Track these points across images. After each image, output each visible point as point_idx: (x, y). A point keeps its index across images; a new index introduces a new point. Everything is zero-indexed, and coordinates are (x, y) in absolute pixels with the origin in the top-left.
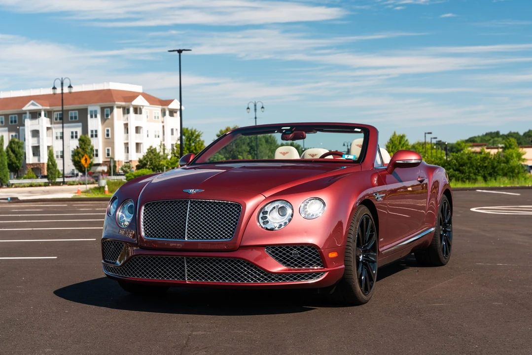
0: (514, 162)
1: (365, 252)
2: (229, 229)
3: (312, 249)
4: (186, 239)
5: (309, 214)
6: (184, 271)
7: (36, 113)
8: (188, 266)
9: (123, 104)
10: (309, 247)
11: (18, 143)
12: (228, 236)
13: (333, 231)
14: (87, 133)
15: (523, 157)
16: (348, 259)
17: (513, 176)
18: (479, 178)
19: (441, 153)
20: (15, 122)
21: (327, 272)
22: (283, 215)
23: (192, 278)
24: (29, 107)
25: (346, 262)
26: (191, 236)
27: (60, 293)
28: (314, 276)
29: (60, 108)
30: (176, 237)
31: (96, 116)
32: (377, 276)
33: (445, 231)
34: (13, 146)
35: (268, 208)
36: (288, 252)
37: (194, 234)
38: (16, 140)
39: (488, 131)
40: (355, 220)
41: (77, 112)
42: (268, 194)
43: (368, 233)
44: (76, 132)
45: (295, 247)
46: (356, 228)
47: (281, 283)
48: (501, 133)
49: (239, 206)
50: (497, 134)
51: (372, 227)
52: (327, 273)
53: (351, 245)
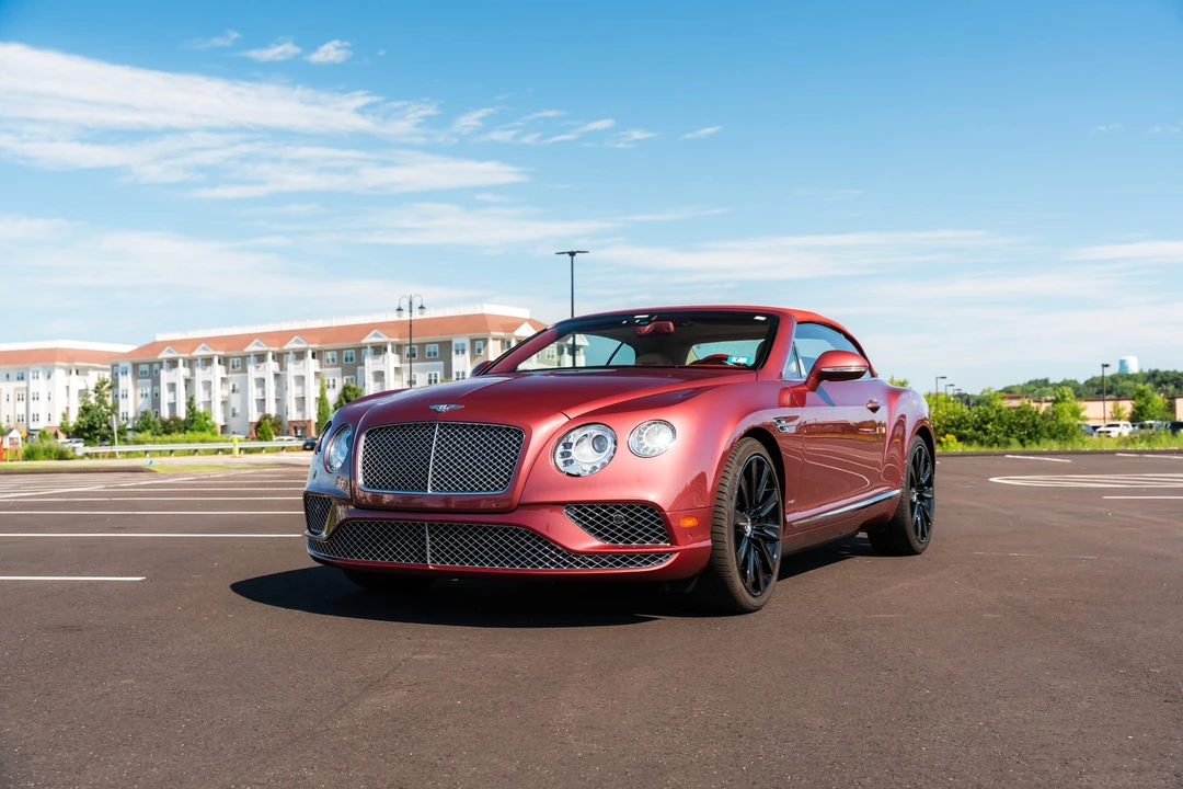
0: (1067, 419)
1: (756, 520)
2: (502, 473)
3: (650, 511)
4: (429, 491)
5: (647, 449)
6: (425, 547)
7: (381, 347)
8: (432, 539)
9: (502, 334)
10: (644, 508)
11: (354, 389)
12: (501, 486)
13: (693, 482)
14: (451, 376)
15: (1083, 414)
16: (718, 529)
17: (1065, 439)
18: (1013, 440)
19: (962, 407)
20: (352, 359)
21: (676, 552)
22: (600, 451)
23: (438, 559)
24: (370, 339)
25: (715, 535)
26: (438, 485)
27: (238, 588)
28: (653, 559)
29: (407, 341)
30: (406, 487)
31: (463, 351)
32: (781, 564)
33: (920, 498)
34: (348, 393)
35: (574, 437)
36: (605, 515)
37: (442, 482)
38: (353, 386)
39: (1033, 378)
40: (735, 463)
41: (437, 345)
42: (573, 414)
43: (763, 490)
44: (436, 375)
45: (618, 507)
46: (735, 475)
47: (591, 570)
48: (1051, 382)
49: (520, 433)
50: (1045, 382)
51: (770, 477)
52: (677, 554)
53: (725, 505)
